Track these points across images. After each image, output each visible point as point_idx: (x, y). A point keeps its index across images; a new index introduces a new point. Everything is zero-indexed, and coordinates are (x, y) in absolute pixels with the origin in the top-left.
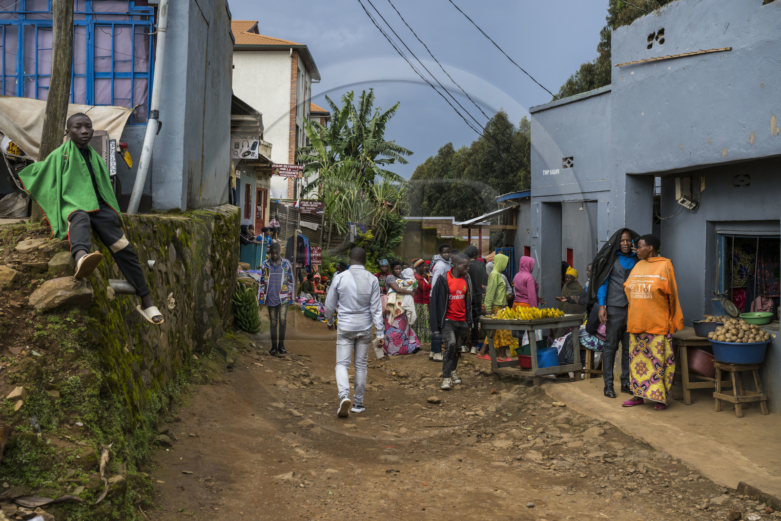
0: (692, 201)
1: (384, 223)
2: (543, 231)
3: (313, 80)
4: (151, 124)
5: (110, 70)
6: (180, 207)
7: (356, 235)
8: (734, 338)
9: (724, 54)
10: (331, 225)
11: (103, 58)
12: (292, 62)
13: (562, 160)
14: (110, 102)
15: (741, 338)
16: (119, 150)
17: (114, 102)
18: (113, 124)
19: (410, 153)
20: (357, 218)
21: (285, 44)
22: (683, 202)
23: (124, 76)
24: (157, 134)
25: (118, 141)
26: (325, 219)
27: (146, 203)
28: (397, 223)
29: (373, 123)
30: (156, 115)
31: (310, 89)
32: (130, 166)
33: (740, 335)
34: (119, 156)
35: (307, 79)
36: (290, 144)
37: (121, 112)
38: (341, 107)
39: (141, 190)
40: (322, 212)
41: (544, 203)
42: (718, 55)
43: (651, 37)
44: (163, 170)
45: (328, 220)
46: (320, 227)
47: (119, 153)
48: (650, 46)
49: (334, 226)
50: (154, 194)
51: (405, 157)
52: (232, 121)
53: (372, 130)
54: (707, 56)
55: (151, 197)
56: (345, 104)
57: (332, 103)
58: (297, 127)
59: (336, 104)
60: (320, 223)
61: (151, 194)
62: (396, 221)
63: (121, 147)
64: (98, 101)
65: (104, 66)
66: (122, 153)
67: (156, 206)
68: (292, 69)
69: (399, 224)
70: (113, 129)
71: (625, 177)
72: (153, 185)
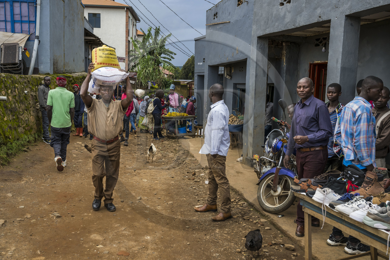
0: (229, 76)
1: (163, 82)
2: (197, 86)
3: (137, 21)
4: (36, 41)
5: (19, 19)
6: (49, 73)
7: (151, 86)
8: (231, 123)
9: (228, 23)
10: (140, 82)
11: (17, 15)
12: (126, 14)
13: (203, 59)
14: (21, 32)
15: (233, 123)
16: (23, 50)
17: (22, 32)
18: (22, 41)
19: (175, 54)
20: (152, 79)
21: (123, 6)
22: (226, 76)
23: (25, 22)
24: (39, 45)
25: (23, 48)
26: (137, 80)
27: (36, 71)
28: (169, 82)
29: (160, 41)
30: (38, 37)
31: (136, 25)
32: (29, 57)
33: (233, 122)
34: (23, 53)
35: (134, 21)
36: (126, 48)
37: (25, 36)
38: (147, 33)
39: (33, 66)
40: (136, 77)
41: (198, 75)
42: (227, 24)
43: (215, 15)
44: (42, 59)
45: (139, 80)
46: (135, 82)
47: (24, 51)
48: (214, 19)
49: (141, 82)
50: (39, 67)
51: (173, 56)
52: (85, 39)
53: (159, 44)
54: (225, 24)
55: (38, 69)
56: (148, 32)
57: (143, 32)
58: (129, 41)
59: (145, 32)
60: (135, 81)
61: (38, 67)
62: (169, 81)
63: (25, 49)
64: (16, 31)
65: (17, 18)
66: (25, 52)
67: (40, 72)
68: (126, 17)
69: (170, 82)
70: (21, 42)
71: (207, 67)
72: (39, 64)
